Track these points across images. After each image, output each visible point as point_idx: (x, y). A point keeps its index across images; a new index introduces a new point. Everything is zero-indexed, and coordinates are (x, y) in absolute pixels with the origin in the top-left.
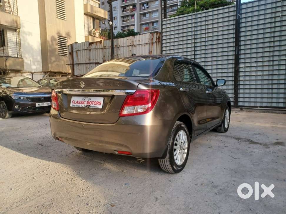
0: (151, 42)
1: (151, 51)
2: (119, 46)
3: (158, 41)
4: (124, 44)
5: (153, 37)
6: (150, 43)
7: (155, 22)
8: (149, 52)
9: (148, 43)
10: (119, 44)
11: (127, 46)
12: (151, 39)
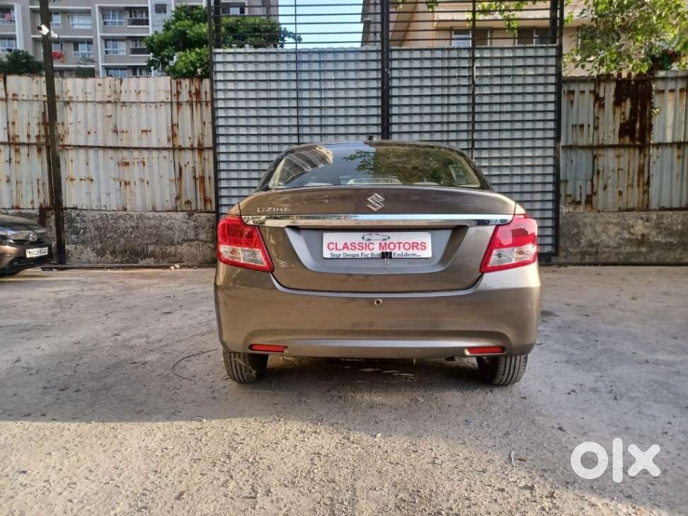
0: (174, 100)
1: (175, 122)
2: (68, 99)
3: (194, 100)
4: (88, 95)
5: (181, 88)
6: (171, 103)
7: (82, 42)
8: (170, 125)
9: (166, 102)
10: (69, 94)
11: (99, 102)
12: (174, 91)
